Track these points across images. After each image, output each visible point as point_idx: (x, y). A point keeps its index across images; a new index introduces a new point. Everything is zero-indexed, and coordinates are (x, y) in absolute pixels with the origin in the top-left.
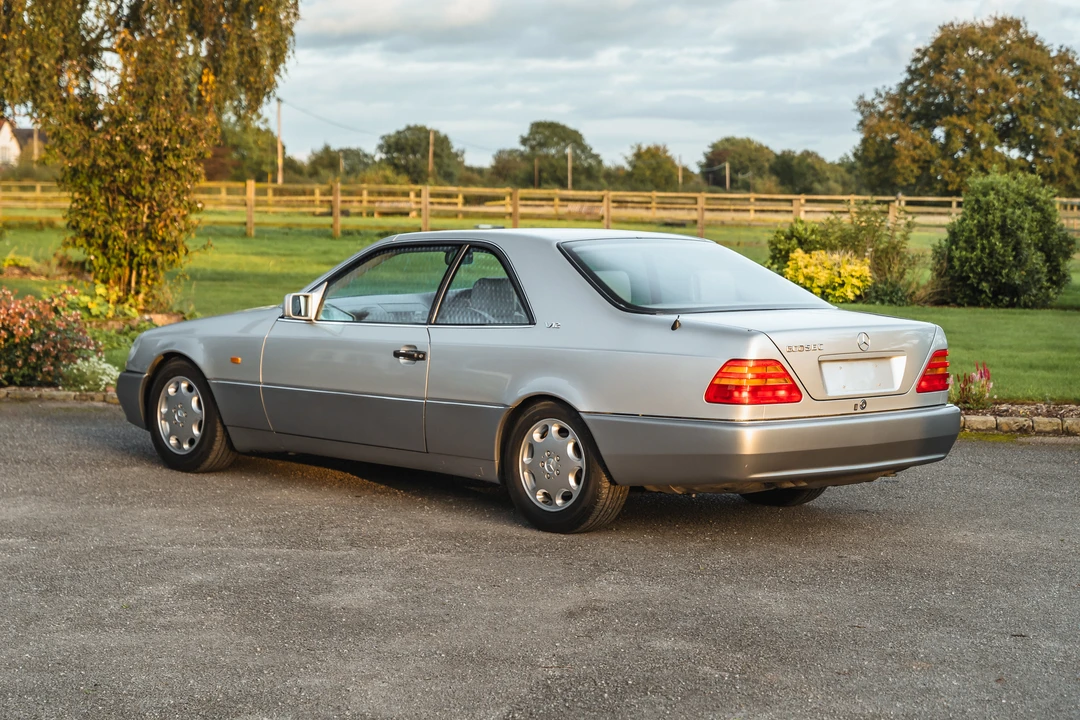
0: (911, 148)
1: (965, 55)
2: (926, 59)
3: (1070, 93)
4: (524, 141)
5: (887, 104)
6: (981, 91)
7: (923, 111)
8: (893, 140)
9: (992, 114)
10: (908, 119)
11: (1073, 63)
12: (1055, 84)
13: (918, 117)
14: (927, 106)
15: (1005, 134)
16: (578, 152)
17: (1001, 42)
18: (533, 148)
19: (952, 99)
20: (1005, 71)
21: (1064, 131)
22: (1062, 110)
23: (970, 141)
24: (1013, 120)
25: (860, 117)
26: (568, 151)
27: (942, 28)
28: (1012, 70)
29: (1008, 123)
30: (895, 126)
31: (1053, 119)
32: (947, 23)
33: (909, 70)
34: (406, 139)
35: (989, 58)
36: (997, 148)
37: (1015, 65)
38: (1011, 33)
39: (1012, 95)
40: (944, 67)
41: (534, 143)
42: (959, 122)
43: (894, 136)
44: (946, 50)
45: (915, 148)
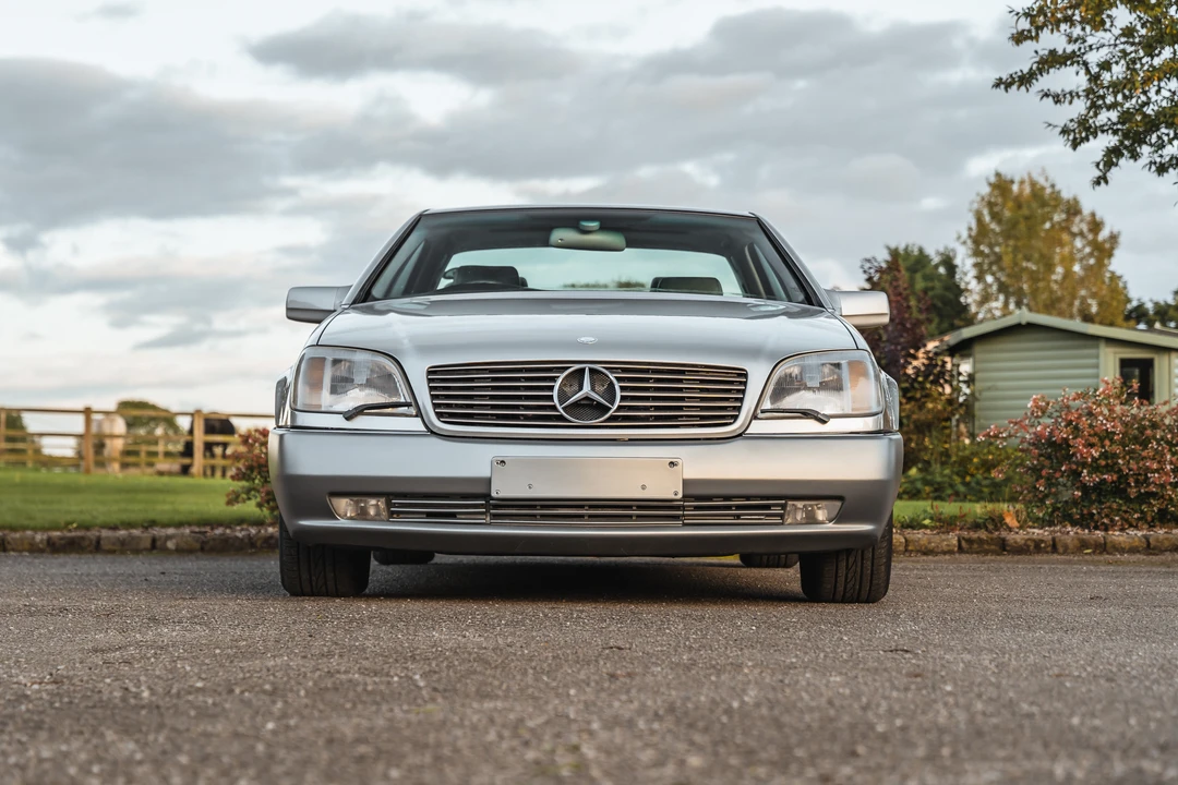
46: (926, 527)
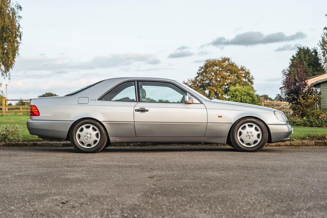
1: (214, 69)
2: (203, 70)
3: (245, 79)
5: (191, 83)
6: (219, 79)
7: (202, 85)
9: (222, 86)
10: (198, 87)
11: (245, 71)
12: (240, 77)
13: (201, 87)
15: (226, 92)
17: (224, 65)
19: (210, 82)
23: (216, 94)
27: (207, 61)
28: (227, 73)
29: (227, 88)
32: (208, 59)
33: (198, 73)
35: (221, 69)
36: (224, 96)
37: (228, 71)
38: (227, 62)
39: (228, 80)
40: (207, 72)
42: (213, 88)
44: (208, 67)
46: (307, 139)
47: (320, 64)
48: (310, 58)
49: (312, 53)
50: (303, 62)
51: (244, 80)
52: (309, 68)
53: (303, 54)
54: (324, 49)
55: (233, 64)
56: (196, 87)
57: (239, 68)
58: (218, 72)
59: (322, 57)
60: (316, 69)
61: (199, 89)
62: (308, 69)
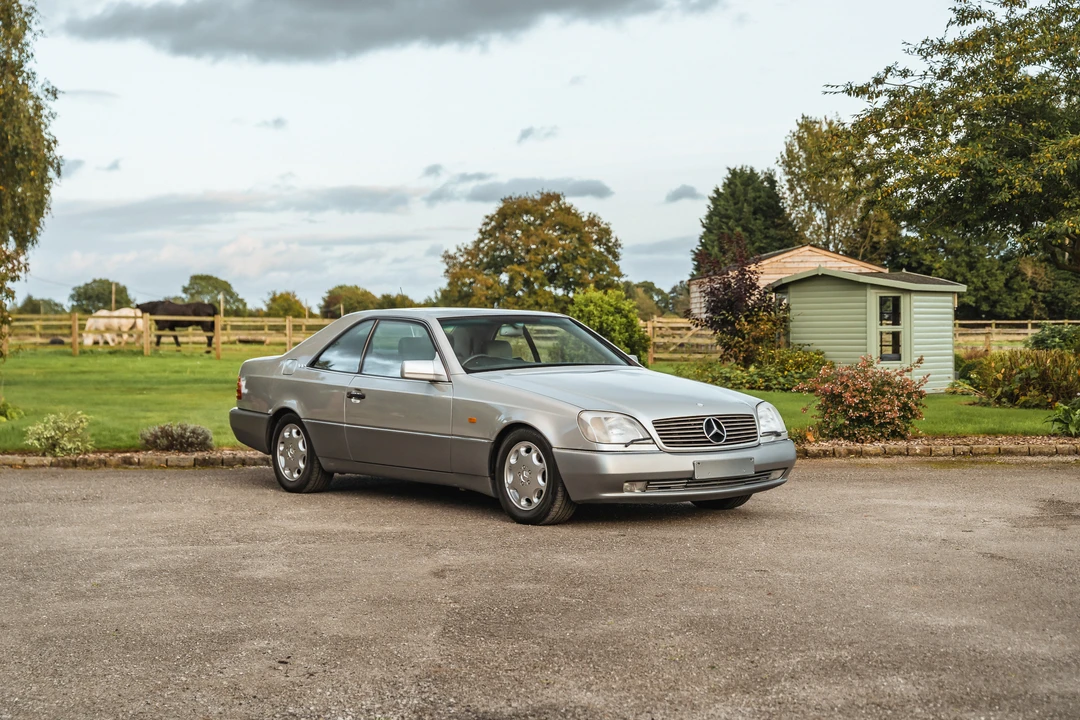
0: (484, 288)
1: (521, 221)
2: (493, 223)
4: (185, 290)
5: (465, 256)
6: (534, 247)
7: (493, 262)
8: (471, 283)
9: (543, 263)
10: (481, 267)
11: (599, 226)
12: (586, 241)
13: (488, 266)
14: (494, 258)
15: (552, 277)
16: (228, 298)
17: (546, 211)
18: (192, 295)
19: (513, 252)
20: (551, 232)
21: (594, 274)
22: (593, 260)
23: (527, 283)
24: (558, 268)
25: (446, 267)
26: (221, 297)
28: (555, 231)
29: (554, 270)
30: (471, 273)
31: (586, 266)
32: (507, 197)
33: (480, 232)
34: (93, 289)
35: (538, 222)
36: (547, 288)
37: (557, 228)
38: (553, 204)
39: (556, 249)
40: (506, 229)
41: (193, 291)
42: (518, 270)
43: (472, 280)
44: (507, 217)
45: (488, 288)
47: (783, 210)
48: (758, 194)
49: (762, 182)
50: (740, 205)
51: (597, 248)
52: (756, 219)
53: (742, 184)
54: (792, 173)
55: (570, 208)
56: (477, 266)
57: (585, 219)
58: (532, 228)
59: (788, 192)
60: (773, 222)
61: (485, 272)
62: (753, 222)
